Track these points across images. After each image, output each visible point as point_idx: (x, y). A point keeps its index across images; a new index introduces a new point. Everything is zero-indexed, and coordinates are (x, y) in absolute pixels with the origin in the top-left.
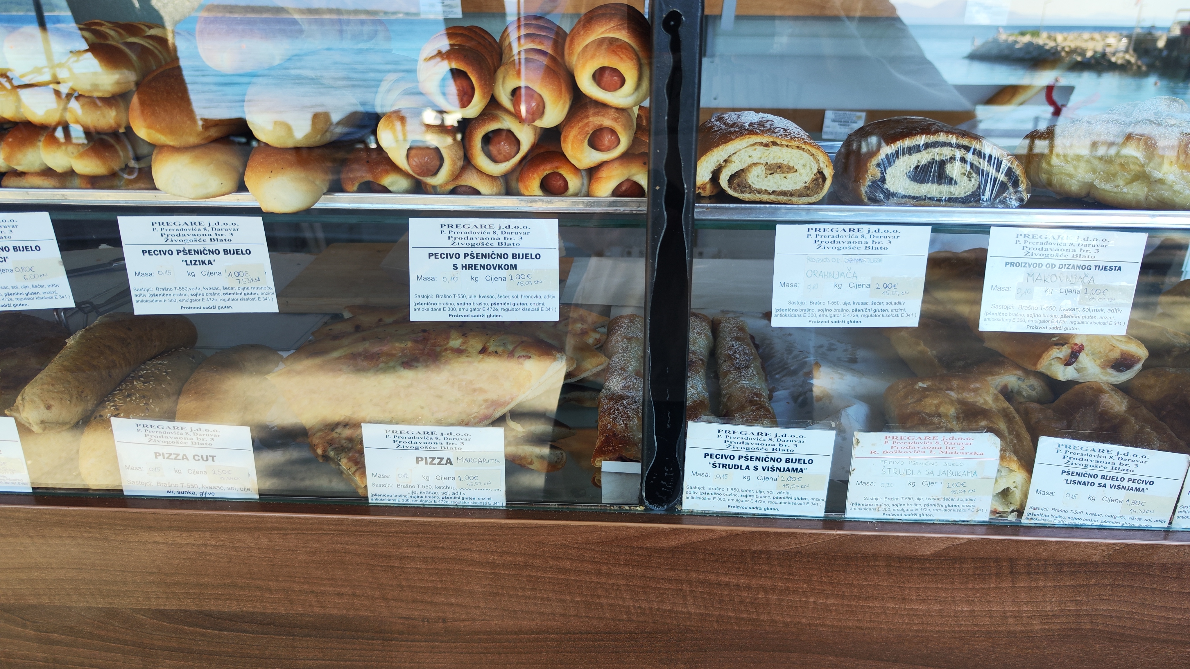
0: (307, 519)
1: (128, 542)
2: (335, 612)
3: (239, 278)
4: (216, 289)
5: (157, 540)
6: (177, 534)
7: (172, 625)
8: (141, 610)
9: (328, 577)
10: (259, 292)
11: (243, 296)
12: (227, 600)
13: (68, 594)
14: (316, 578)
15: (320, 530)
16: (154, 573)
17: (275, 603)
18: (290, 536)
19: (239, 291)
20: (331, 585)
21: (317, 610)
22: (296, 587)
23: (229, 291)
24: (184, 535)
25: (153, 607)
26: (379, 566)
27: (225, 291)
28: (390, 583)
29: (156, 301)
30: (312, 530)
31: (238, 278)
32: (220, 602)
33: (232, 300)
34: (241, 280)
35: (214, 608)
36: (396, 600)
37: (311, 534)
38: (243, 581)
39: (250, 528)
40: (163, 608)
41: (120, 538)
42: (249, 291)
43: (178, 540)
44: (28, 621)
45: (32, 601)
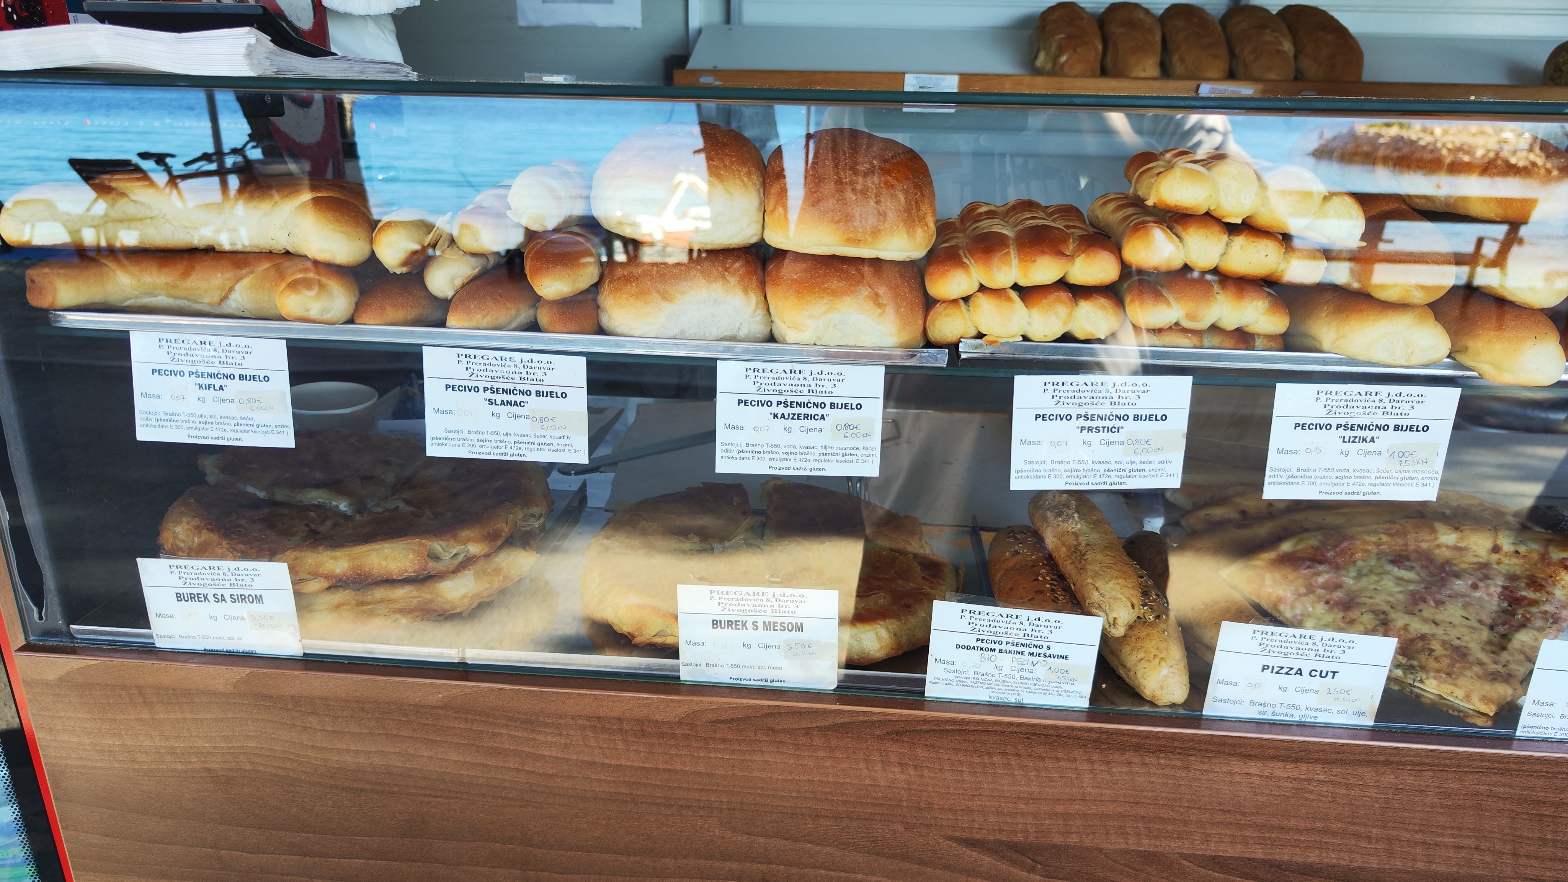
0: (1457, 753)
1: (1213, 772)
2: (1443, 868)
3: (1403, 459)
4: (1369, 471)
5: (1251, 771)
6: (1280, 764)
7: (1222, 876)
8: (1189, 856)
9: (1453, 825)
10: (1420, 476)
11: (1399, 481)
12: (1308, 847)
13: (1107, 833)
14: (1436, 826)
15: (1468, 767)
16: (1229, 811)
17: (1369, 855)
18: (1425, 773)
19: (1395, 475)
20: (1453, 836)
21: (1420, 865)
22: (1405, 835)
23: (1383, 475)
24: (1288, 767)
25: (1208, 853)
26: (1525, 813)
27: (1378, 475)
28: (1530, 836)
29: (1293, 484)
30: (1458, 766)
31: (1400, 459)
32: (1298, 851)
33: (1383, 485)
34: (1403, 462)
35: (1286, 858)
36: (1528, 857)
37: (1454, 772)
38: (1339, 826)
39: (1377, 762)
40: (1221, 854)
41: (1205, 767)
42: (1408, 475)
43: (1278, 773)
44: (1040, 863)
45: (1057, 839)
